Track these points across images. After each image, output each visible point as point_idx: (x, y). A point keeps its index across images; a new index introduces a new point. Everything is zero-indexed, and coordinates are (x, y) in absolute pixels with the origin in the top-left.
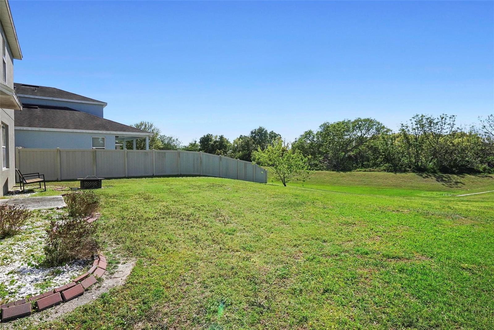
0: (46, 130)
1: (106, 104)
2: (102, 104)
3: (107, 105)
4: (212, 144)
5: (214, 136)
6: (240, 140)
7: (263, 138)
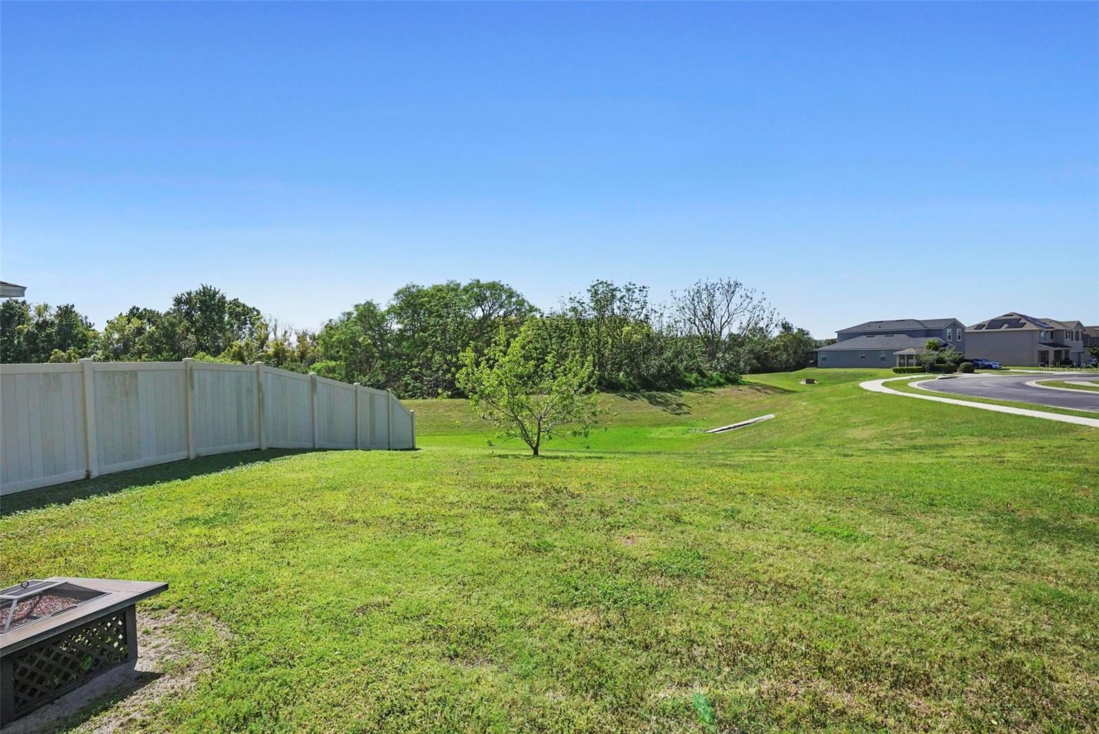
4: (28, 332)
5: (32, 308)
6: (136, 322)
7: (216, 317)
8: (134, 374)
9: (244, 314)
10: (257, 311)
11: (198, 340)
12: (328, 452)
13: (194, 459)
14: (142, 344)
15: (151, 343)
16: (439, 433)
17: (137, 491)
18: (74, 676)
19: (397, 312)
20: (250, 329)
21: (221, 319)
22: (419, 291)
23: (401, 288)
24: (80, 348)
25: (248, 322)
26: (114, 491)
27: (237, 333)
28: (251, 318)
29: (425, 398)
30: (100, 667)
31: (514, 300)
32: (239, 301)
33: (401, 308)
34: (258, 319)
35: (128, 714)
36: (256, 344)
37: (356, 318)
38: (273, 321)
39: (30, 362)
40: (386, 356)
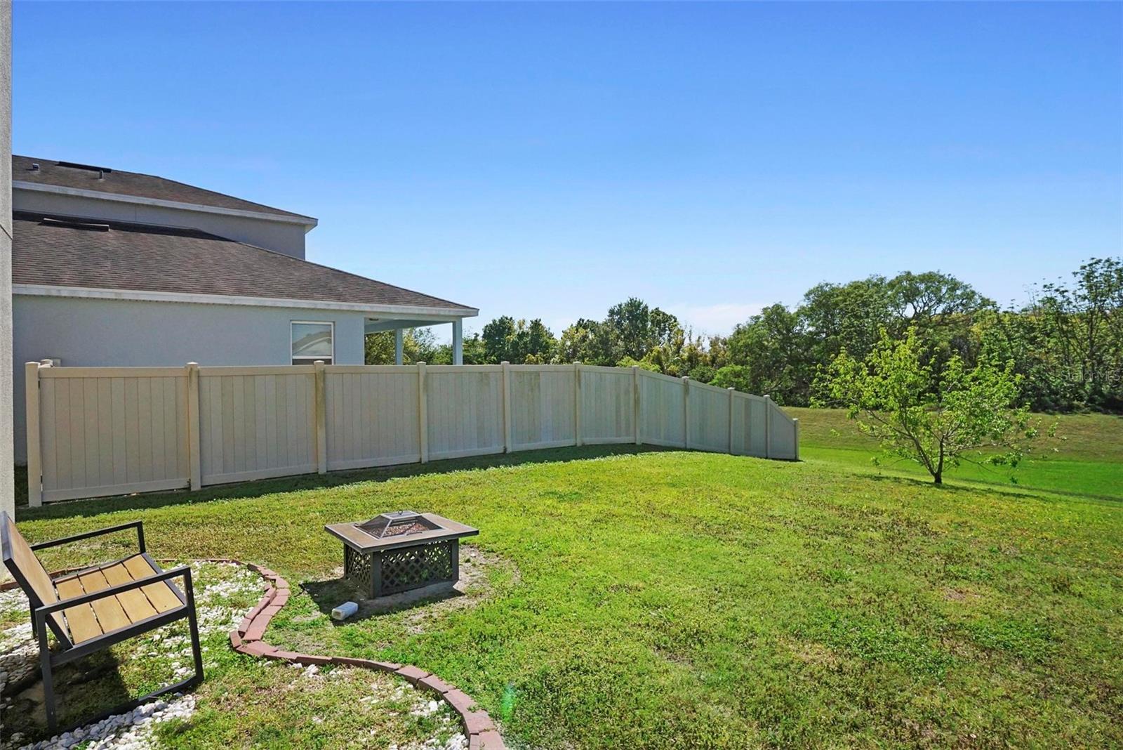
0: (142, 298)
1: (313, 222)
2: (303, 221)
3: (316, 225)
4: (513, 341)
5: (516, 323)
6: (582, 332)
7: (640, 325)
8: (537, 374)
9: (664, 321)
10: (674, 318)
11: (626, 347)
12: (694, 453)
13: (580, 447)
14: (585, 350)
15: (590, 349)
16: (846, 447)
17: (531, 466)
18: (417, 579)
19: (809, 313)
20: (669, 336)
21: (645, 326)
22: (833, 289)
23: (812, 288)
24: (544, 353)
25: (667, 328)
26: (516, 464)
27: (658, 339)
28: (669, 325)
29: (835, 408)
30: (433, 579)
31: (959, 292)
32: (660, 309)
33: (812, 309)
34: (676, 325)
35: (432, 612)
36: (674, 348)
37: (763, 321)
38: (688, 327)
39: (514, 364)
40: (794, 360)
